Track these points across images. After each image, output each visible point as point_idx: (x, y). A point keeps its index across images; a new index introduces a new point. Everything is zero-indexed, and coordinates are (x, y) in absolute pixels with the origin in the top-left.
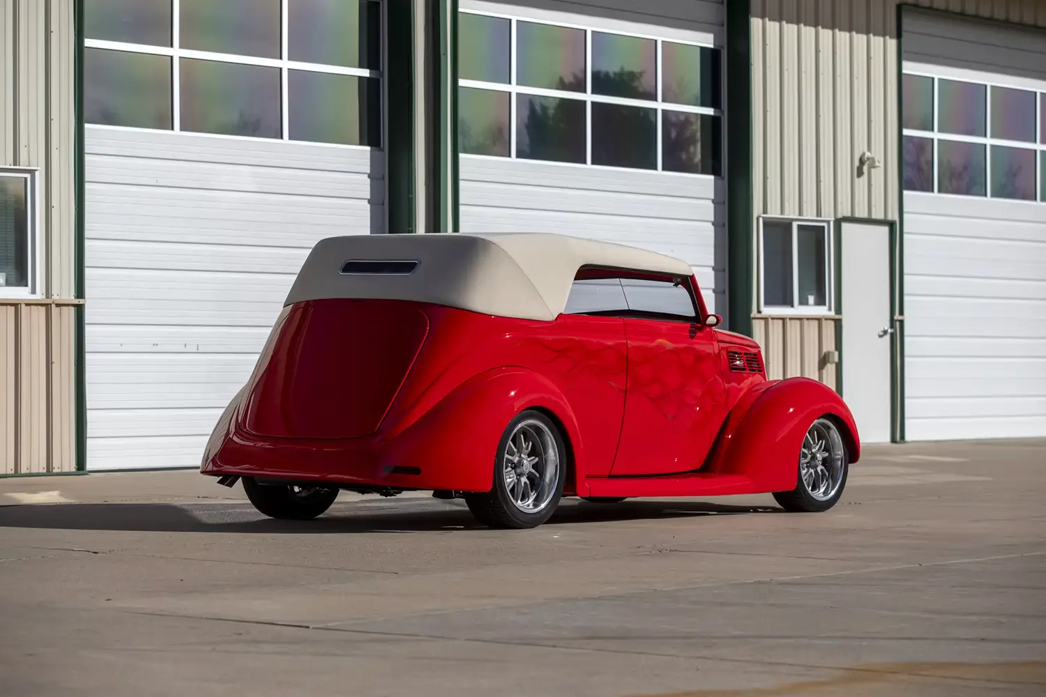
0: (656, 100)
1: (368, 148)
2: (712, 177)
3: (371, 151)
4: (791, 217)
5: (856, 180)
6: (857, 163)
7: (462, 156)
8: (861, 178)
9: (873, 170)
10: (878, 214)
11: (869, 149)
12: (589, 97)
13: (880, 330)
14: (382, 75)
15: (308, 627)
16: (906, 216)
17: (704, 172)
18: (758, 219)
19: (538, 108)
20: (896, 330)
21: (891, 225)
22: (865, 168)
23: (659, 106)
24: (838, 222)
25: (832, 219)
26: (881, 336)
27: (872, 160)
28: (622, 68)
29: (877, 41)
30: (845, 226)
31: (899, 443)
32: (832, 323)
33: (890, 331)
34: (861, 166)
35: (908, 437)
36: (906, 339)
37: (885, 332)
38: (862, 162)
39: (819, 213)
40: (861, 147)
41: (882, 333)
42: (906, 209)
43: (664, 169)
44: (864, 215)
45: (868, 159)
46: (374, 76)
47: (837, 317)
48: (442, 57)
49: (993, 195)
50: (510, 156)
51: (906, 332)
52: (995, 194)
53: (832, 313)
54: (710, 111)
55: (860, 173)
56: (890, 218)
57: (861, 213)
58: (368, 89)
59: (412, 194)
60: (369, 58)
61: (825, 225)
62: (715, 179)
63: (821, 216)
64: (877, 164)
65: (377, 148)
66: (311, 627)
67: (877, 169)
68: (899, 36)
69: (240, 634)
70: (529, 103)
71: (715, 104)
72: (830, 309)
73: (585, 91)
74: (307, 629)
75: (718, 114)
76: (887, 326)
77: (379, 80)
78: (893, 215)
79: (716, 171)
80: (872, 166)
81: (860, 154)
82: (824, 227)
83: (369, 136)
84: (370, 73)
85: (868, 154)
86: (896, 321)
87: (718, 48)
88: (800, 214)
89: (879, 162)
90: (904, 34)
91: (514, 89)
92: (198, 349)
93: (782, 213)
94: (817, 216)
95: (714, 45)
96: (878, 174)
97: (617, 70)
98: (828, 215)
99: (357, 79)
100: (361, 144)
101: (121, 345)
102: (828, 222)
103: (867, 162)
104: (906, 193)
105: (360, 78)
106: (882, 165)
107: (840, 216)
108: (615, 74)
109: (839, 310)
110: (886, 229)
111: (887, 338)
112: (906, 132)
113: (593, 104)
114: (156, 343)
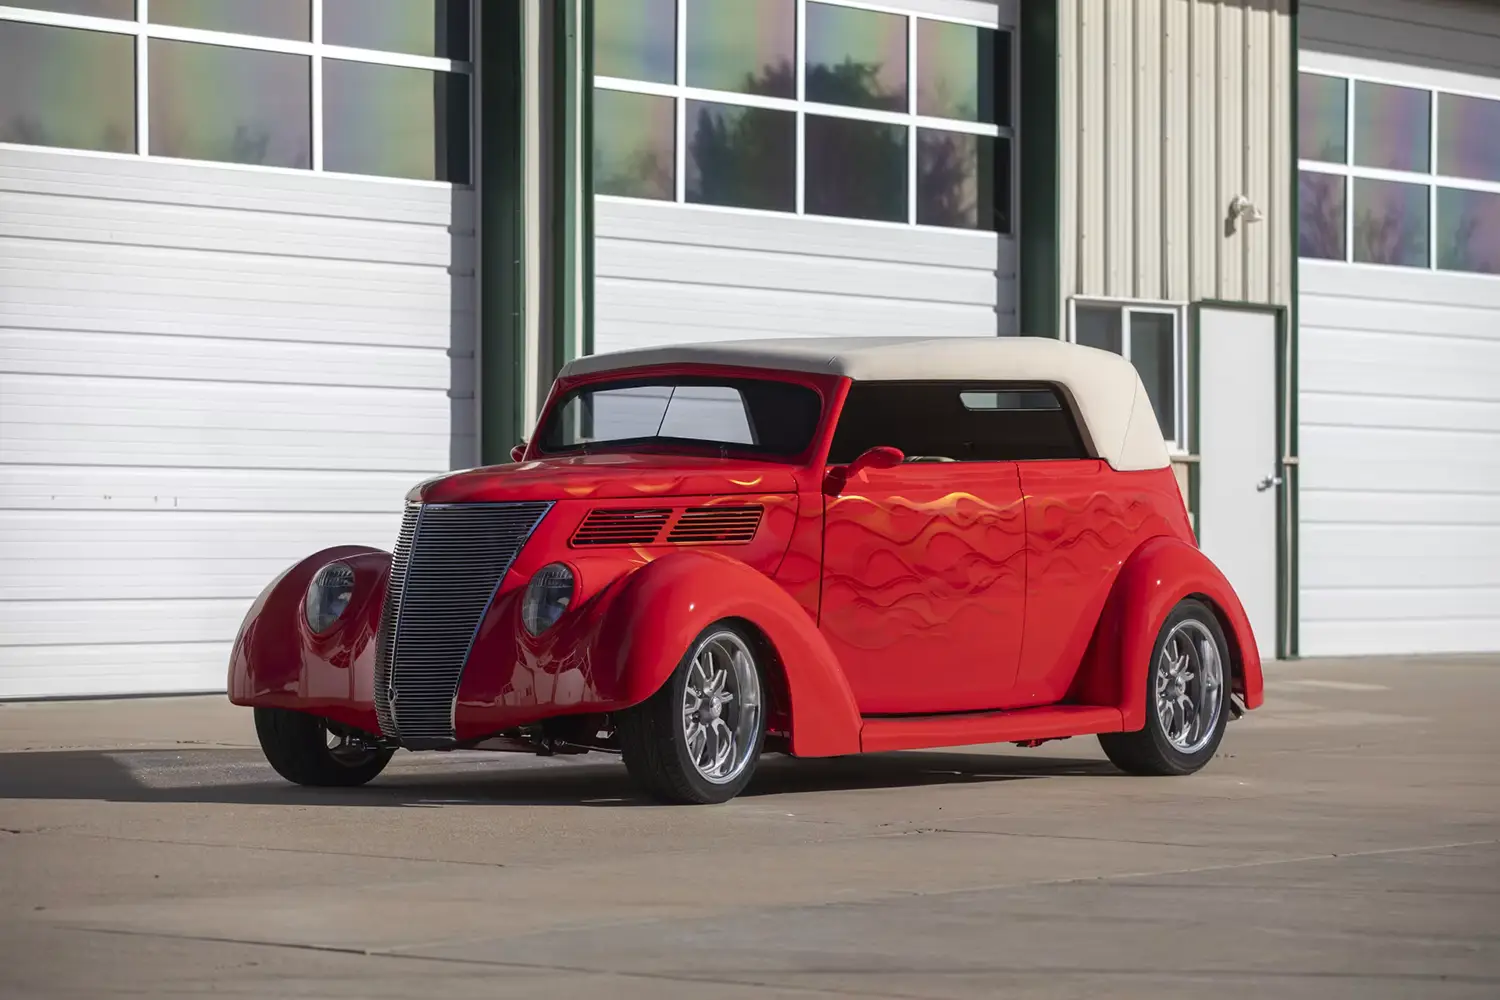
0: (906, 110)
1: (448, 186)
2: (993, 235)
3: (453, 189)
4: (1121, 299)
5: (1224, 240)
6: (1225, 214)
7: (598, 198)
8: (1232, 237)
9: (1250, 226)
10: (1258, 296)
11: (1245, 192)
12: (801, 107)
13: (1259, 481)
14: (472, 68)
15: (363, 953)
16: (1301, 299)
17: (981, 226)
18: (1068, 302)
19: (714, 122)
20: (1285, 480)
21: (1279, 313)
22: (1238, 222)
23: (912, 120)
24: (1195, 308)
25: (1185, 303)
26: (1260, 490)
27: (1249, 212)
28: (848, 60)
29: (1259, 19)
30: (1205, 313)
31: (1290, 659)
32: (1185, 468)
33: (1276, 481)
34: (1232, 219)
35: (1303, 651)
36: (1302, 495)
37: (1268, 483)
38: (1233, 212)
39: (1164, 294)
40: (1231, 189)
41: (1262, 485)
42: (1301, 287)
43: (919, 221)
44: (1237, 297)
45: (1243, 207)
46: (459, 70)
47: (1193, 458)
48: (569, 40)
49: (1440, 266)
50: (674, 199)
51: (1302, 483)
52: (1443, 265)
53: (1184, 453)
54: (991, 130)
55: (1230, 230)
56: (1276, 302)
57: (1231, 293)
58: (450, 90)
59: (519, 258)
60: (451, 41)
61: (1174, 312)
62: (999, 238)
63: (1167, 298)
64: (1257, 216)
65: (463, 186)
66: (369, 951)
67: (1257, 224)
68: (1293, 12)
69: (255, 964)
70: (703, 114)
71: (1000, 117)
72: (1181, 446)
73: (794, 97)
74: (361, 956)
75: (1004, 135)
76: (1271, 473)
77: (467, 77)
78: (1282, 298)
79: (1000, 226)
80: (1249, 219)
81: (1231, 200)
82: (1171, 316)
83: (451, 166)
84: (452, 65)
85: (1242, 200)
86: (1286, 465)
87: (1004, 29)
88: (1135, 294)
89: (1260, 213)
90: (1301, 9)
91: (683, 92)
92: (176, 505)
93: (1106, 292)
94: (1162, 297)
95: (1000, 24)
96: (1258, 231)
97: (841, 61)
98: (1179, 297)
99: (432, 74)
100: (438, 178)
101: (53, 497)
102: (1179, 308)
103: (1242, 213)
104: (1302, 261)
105: (437, 73)
106: (1265, 217)
107: (1197, 298)
108: (838, 67)
109: (1195, 448)
110: (1270, 320)
111: (1272, 492)
112: (1304, 165)
113: (809, 117)
114: (108, 494)
